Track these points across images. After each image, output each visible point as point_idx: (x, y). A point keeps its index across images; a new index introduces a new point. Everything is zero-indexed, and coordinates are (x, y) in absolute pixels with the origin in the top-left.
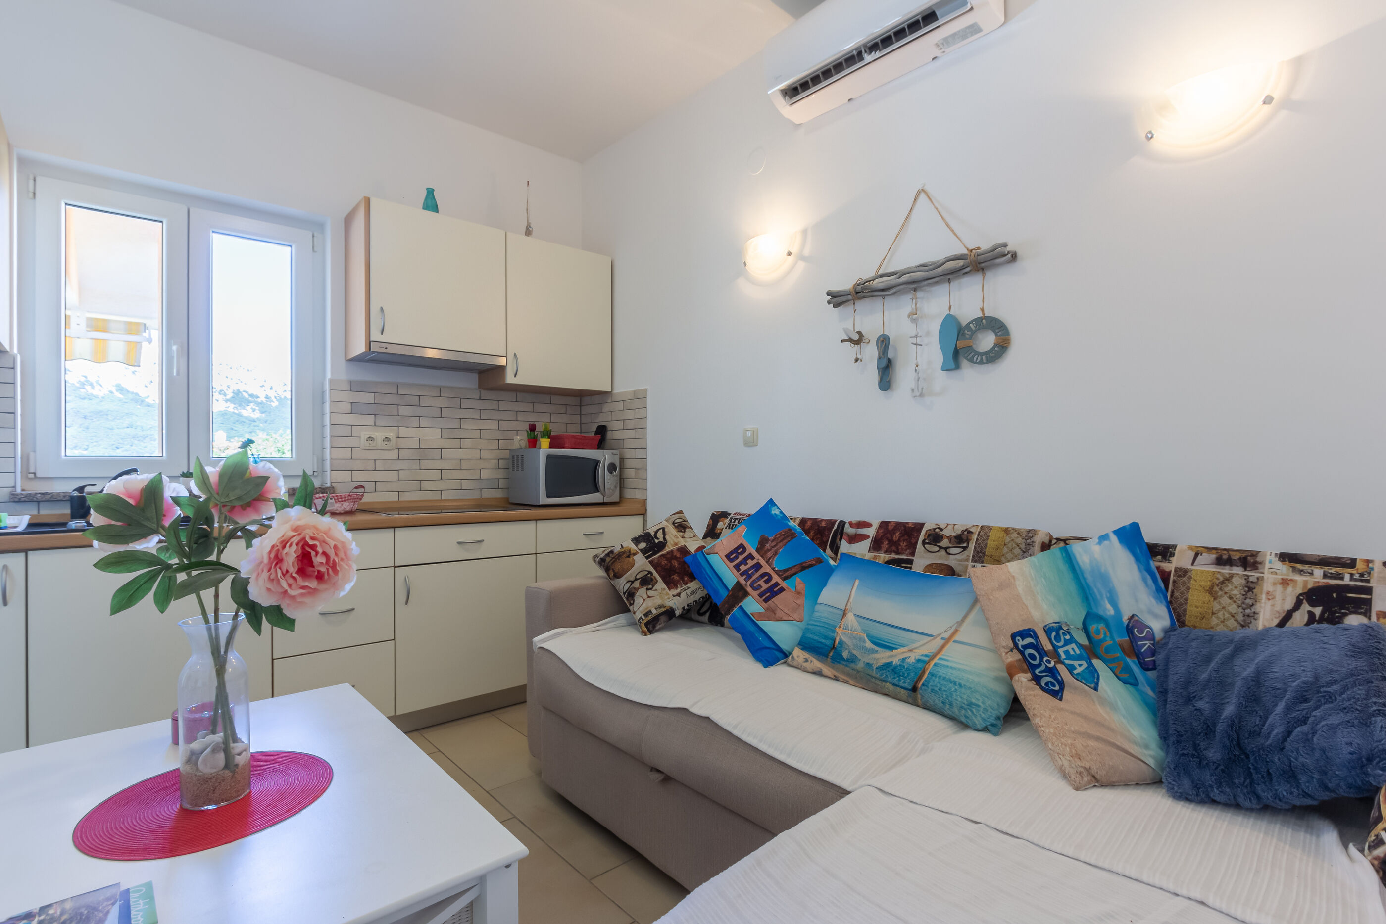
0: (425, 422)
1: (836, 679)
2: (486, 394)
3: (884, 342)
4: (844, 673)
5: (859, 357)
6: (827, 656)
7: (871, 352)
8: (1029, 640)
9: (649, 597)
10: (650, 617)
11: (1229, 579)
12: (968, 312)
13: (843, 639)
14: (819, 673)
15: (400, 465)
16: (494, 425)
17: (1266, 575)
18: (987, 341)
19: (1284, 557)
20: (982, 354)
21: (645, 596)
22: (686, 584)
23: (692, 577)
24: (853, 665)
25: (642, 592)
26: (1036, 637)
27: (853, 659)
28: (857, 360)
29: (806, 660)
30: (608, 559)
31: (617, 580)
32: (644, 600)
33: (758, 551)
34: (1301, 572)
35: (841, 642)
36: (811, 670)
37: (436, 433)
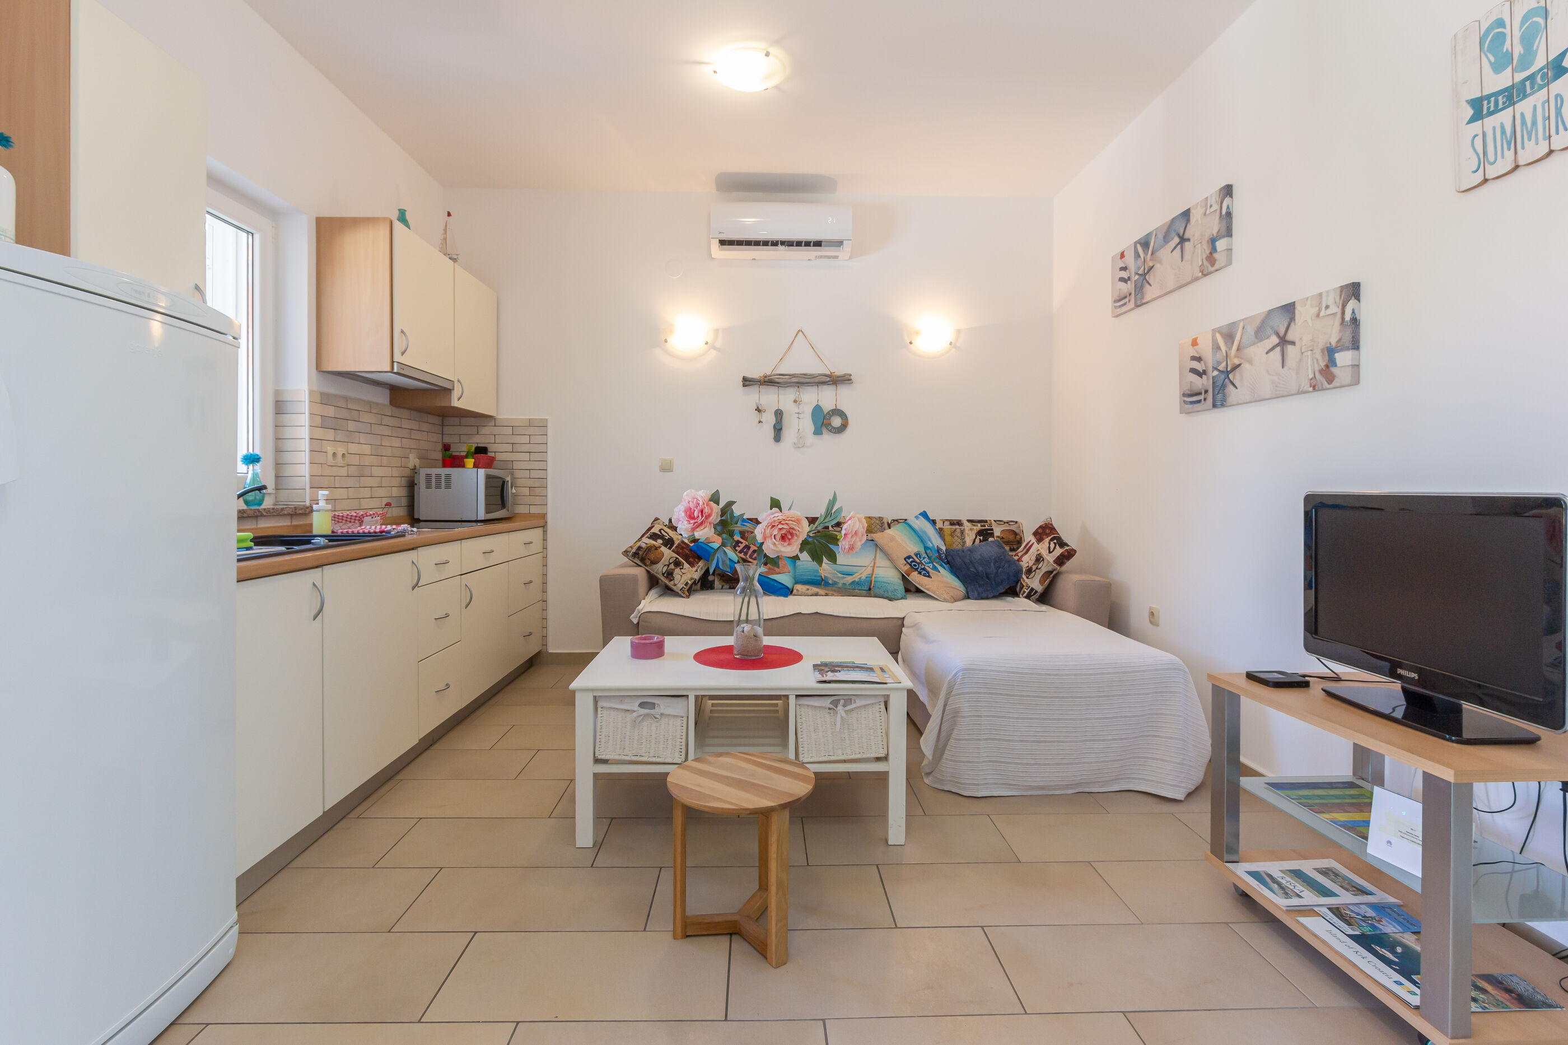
0: (363, 438)
1: (827, 595)
2: (396, 411)
3: (779, 414)
4: (832, 590)
5: (761, 420)
6: (821, 585)
7: (770, 419)
8: (911, 560)
9: (683, 574)
10: (689, 586)
11: (955, 530)
12: (828, 406)
13: (826, 575)
14: (817, 595)
15: (350, 482)
16: (397, 443)
17: (966, 528)
18: (837, 422)
19: (969, 521)
20: (835, 428)
21: (681, 574)
22: (698, 564)
23: (700, 558)
24: (836, 586)
25: (677, 571)
26: (913, 558)
27: (835, 583)
28: (760, 422)
29: (808, 589)
30: (641, 553)
31: (654, 566)
32: (681, 576)
33: (742, 538)
34: (974, 525)
35: (825, 577)
36: (810, 594)
37: (367, 449)
